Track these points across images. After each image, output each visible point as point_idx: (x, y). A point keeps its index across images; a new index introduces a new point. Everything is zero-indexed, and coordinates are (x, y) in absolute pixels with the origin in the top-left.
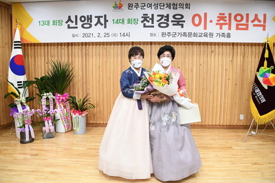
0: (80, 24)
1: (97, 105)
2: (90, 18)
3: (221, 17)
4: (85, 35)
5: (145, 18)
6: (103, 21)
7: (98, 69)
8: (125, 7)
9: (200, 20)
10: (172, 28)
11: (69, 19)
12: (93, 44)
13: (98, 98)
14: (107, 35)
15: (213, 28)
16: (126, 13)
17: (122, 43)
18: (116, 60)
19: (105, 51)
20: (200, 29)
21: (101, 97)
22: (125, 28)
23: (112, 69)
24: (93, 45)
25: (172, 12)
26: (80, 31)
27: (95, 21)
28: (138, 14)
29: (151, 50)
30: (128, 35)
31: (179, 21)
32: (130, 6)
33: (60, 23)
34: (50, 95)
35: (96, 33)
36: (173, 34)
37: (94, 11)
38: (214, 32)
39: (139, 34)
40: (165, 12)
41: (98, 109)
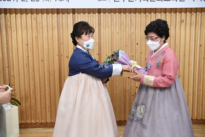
1: (26, 98)
7: (25, 47)
12: (16, 11)
13: (27, 88)
17: (58, 11)
18: (50, 35)
19: (34, 21)
21: (32, 87)
23: (46, 47)
24: (16, 13)
29: (99, 20)
41: (28, 104)
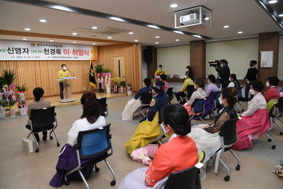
0: (15, 52)
2: (20, 49)
3: (74, 51)
4: (18, 57)
5: (45, 50)
6: (27, 51)
8: (36, 45)
9: (66, 52)
10: (56, 55)
11: (9, 49)
14: (29, 57)
15: (71, 55)
16: (37, 48)
19: (27, 64)
20: (67, 55)
22: (37, 54)
25: (56, 48)
26: (15, 55)
27: (22, 51)
28: (42, 48)
30: (38, 57)
31: (59, 52)
32: (38, 45)
33: (4, 51)
34: (6, 86)
35: (24, 56)
36: (57, 57)
37: (22, 46)
38: (72, 57)
39: (43, 57)
40: (53, 48)
